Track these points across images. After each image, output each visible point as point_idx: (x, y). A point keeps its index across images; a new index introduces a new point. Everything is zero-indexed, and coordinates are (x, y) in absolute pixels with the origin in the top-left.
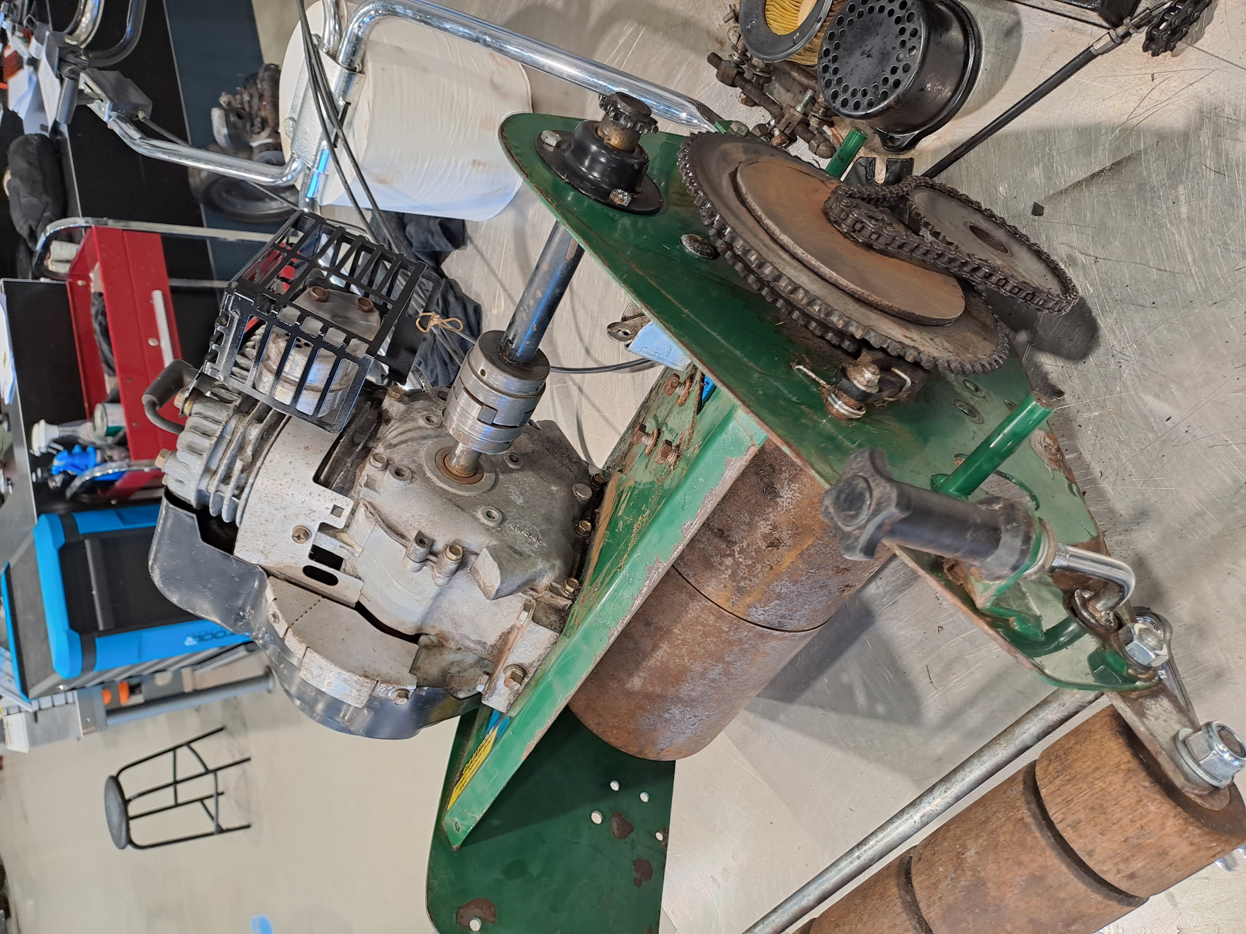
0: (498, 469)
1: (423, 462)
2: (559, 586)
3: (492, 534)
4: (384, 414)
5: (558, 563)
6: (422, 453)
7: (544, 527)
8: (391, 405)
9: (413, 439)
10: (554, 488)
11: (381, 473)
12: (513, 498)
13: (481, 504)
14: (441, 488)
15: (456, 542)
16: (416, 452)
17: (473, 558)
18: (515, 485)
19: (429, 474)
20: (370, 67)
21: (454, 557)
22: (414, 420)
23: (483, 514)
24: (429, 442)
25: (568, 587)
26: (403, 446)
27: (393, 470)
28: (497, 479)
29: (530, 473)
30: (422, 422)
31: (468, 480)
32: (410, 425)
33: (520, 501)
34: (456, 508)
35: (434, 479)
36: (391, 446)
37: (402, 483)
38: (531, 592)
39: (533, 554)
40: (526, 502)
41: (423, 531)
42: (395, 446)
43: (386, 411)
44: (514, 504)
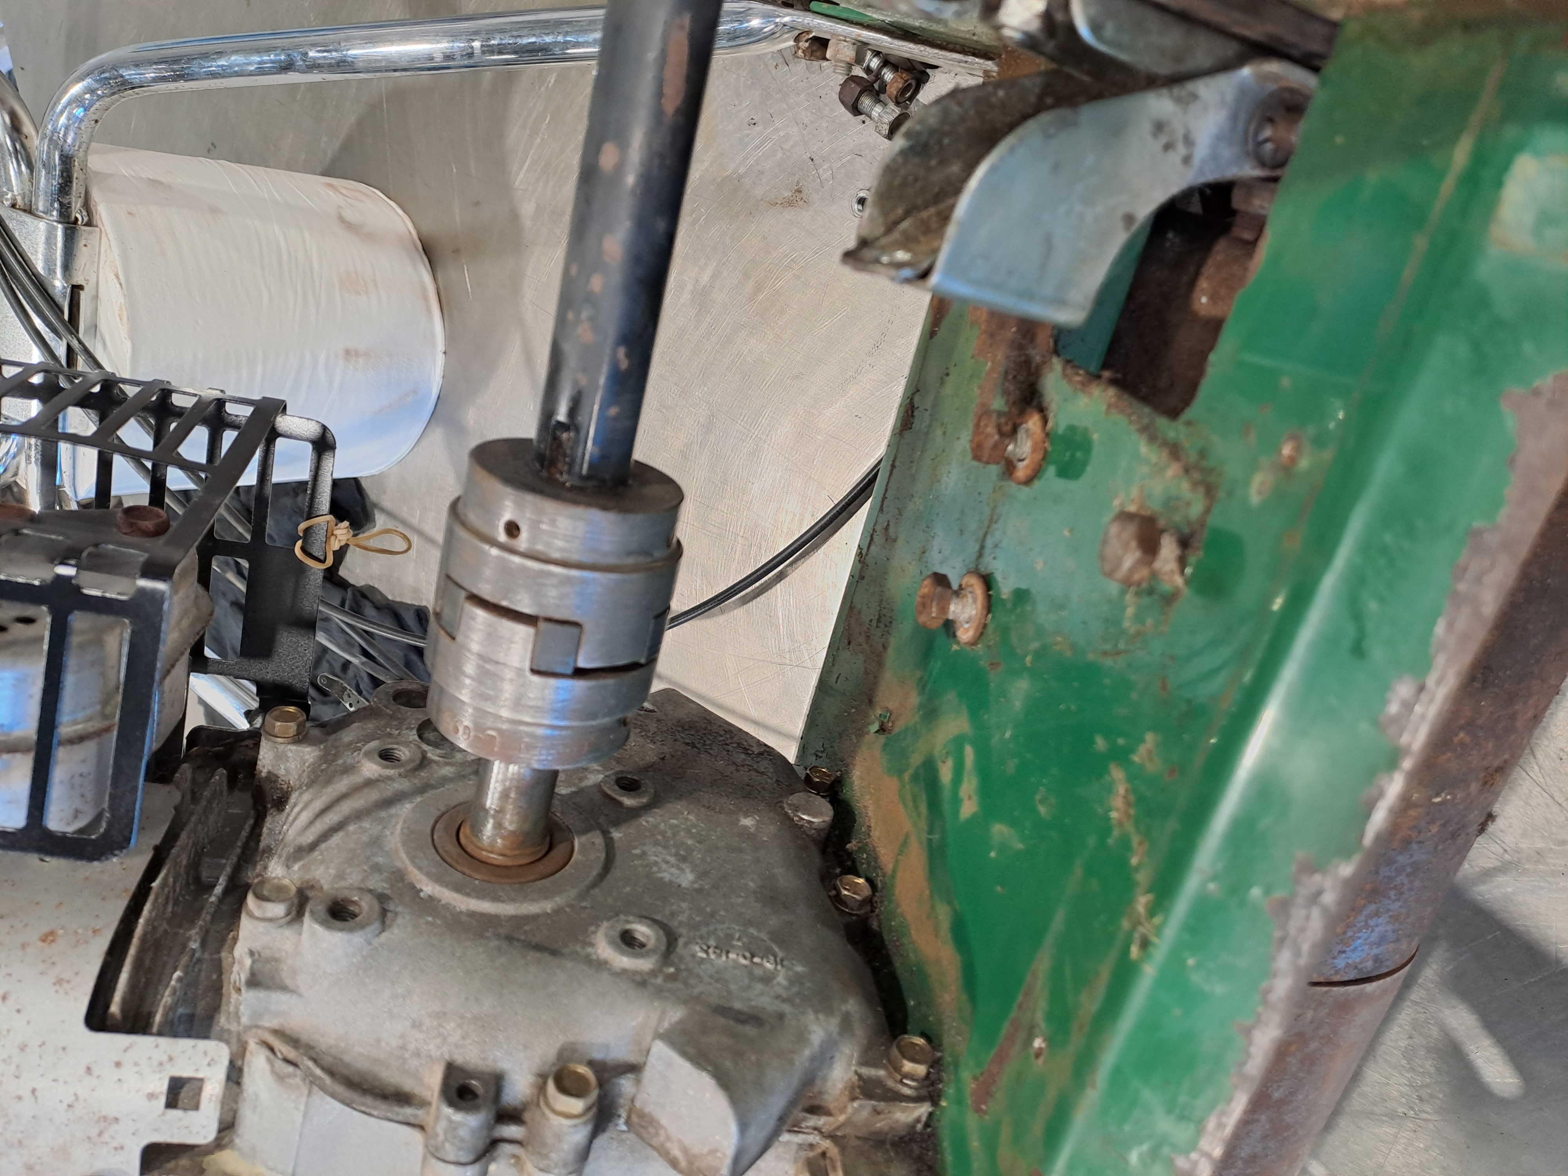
0: (602, 820)
1: (403, 861)
2: (882, 1073)
3: (659, 992)
4: (267, 787)
5: (853, 1006)
6: (394, 838)
7: (774, 921)
8: (280, 757)
9: (358, 816)
10: (747, 822)
11: (288, 933)
12: (666, 876)
13: (595, 921)
14: (472, 914)
15: (566, 1054)
16: (376, 842)
17: (626, 1084)
18: (656, 843)
19: (428, 888)
20: (102, 211)
21: (576, 1105)
22: (348, 770)
23: (612, 943)
24: (406, 809)
25: (908, 1066)
26: (336, 839)
27: (321, 909)
28: (609, 845)
29: (679, 806)
30: (371, 768)
31: (541, 868)
32: (342, 785)
33: (687, 878)
34: (532, 955)
35: (447, 896)
36: (303, 851)
37: (357, 939)
38: (814, 1121)
39: (786, 1008)
40: (702, 875)
41: (459, 1059)
42: (313, 846)
43: (272, 778)
44: (675, 890)
